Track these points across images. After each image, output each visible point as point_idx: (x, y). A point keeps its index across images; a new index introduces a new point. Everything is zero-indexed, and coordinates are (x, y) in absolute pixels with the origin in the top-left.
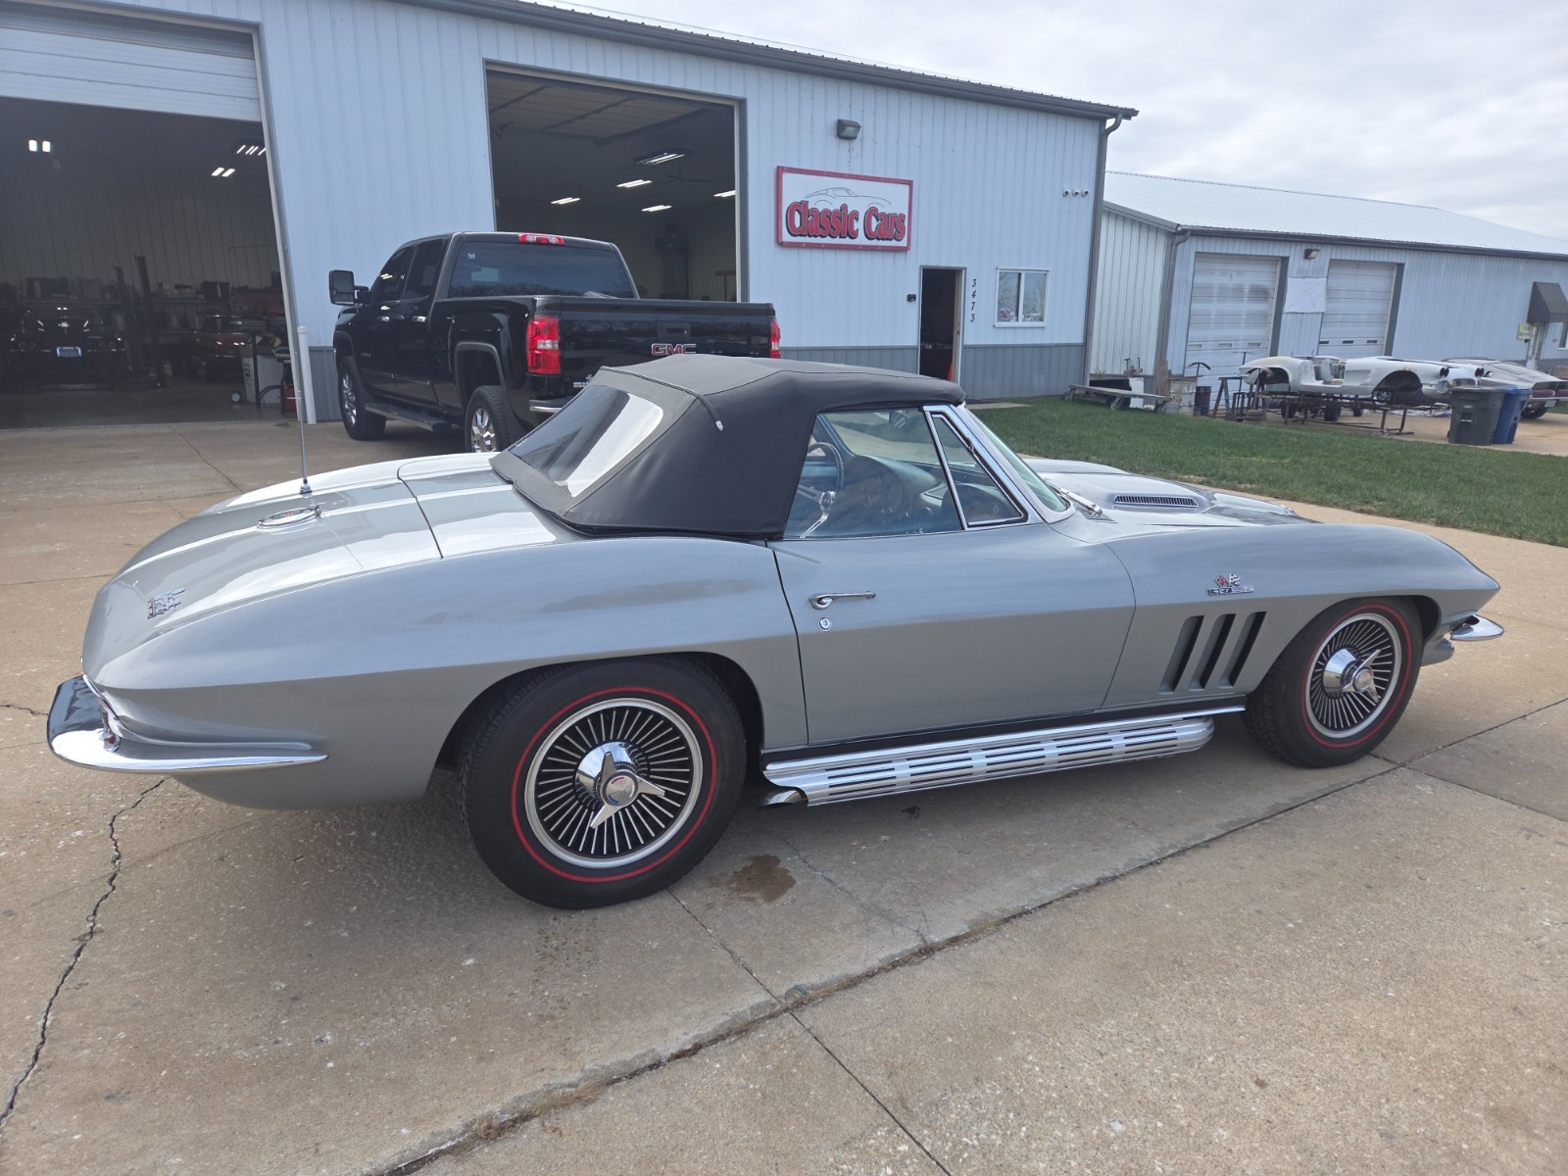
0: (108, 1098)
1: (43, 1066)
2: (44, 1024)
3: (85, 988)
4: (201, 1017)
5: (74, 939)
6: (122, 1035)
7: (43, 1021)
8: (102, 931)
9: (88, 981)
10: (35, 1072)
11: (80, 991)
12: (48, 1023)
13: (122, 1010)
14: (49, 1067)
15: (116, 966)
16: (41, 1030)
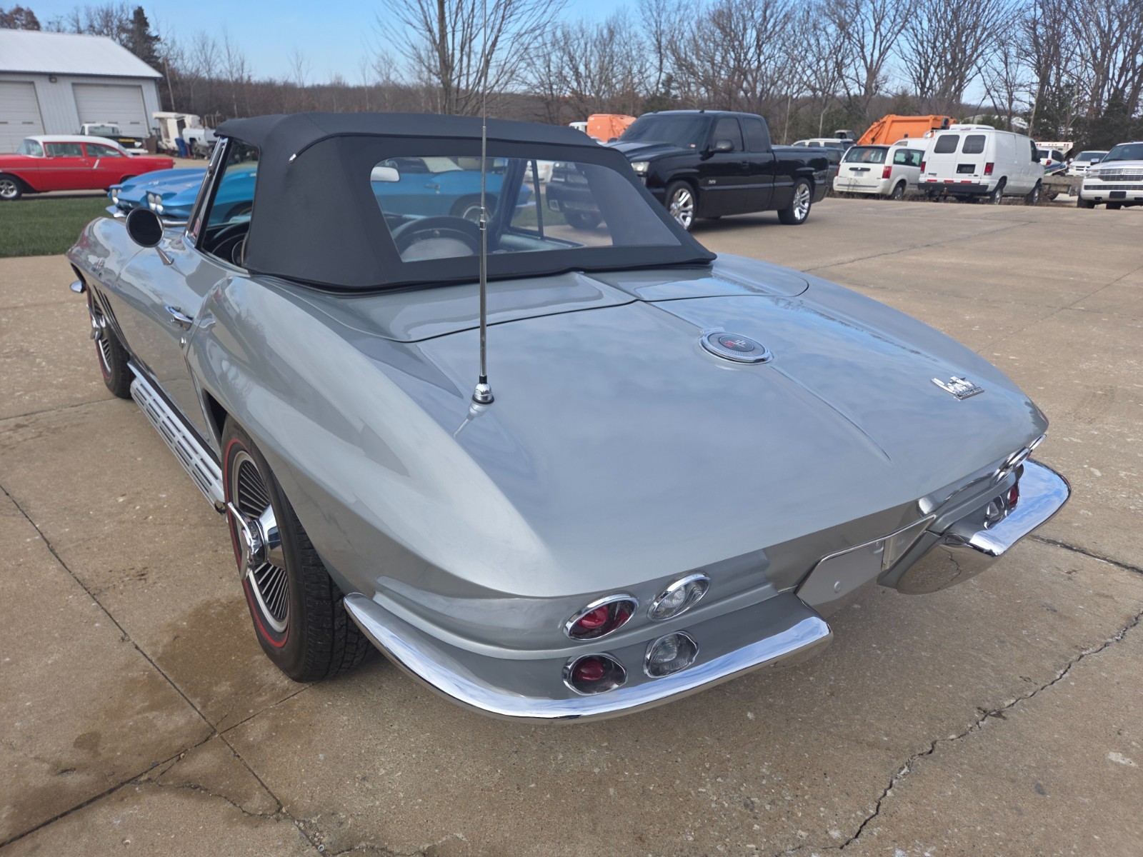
0: (1055, 611)
1: (1080, 650)
2: (1064, 673)
3: (1024, 676)
4: (974, 609)
5: (1004, 718)
6: (1024, 632)
7: (1064, 676)
8: (979, 708)
9: (1019, 679)
10: (1086, 649)
11: (1028, 676)
12: (1062, 672)
13: (1012, 644)
14: (1076, 646)
15: (993, 674)
16: (1069, 670)
